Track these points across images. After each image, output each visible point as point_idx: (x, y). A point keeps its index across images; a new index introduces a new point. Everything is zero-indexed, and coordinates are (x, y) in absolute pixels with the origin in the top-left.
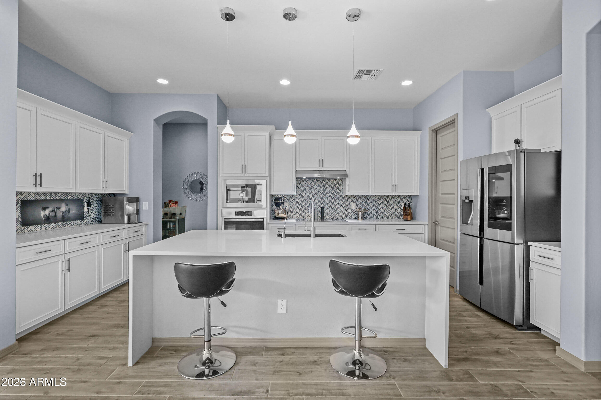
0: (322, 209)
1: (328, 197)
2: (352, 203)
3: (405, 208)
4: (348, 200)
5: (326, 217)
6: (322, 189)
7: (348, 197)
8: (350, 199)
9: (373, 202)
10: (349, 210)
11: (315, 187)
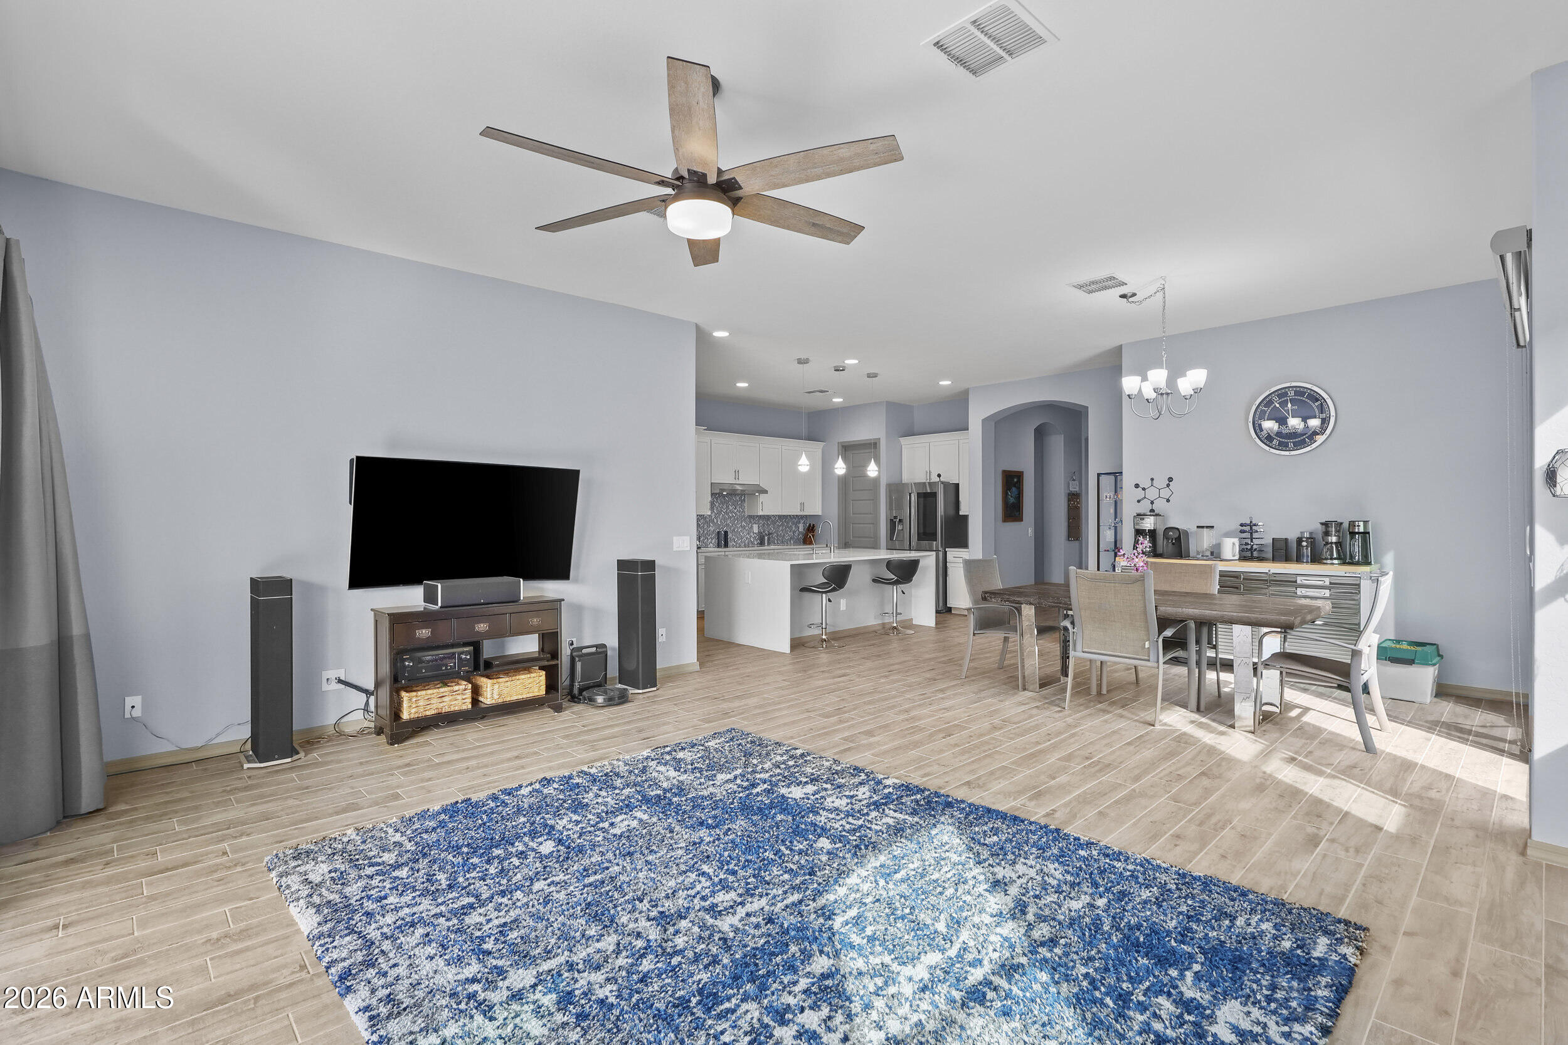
0: (726, 533)
1: (731, 518)
2: (754, 525)
3: (808, 530)
4: (750, 522)
5: (730, 544)
6: (725, 507)
7: (750, 517)
8: (752, 520)
9: (774, 523)
10: (752, 534)
11: (717, 505)
